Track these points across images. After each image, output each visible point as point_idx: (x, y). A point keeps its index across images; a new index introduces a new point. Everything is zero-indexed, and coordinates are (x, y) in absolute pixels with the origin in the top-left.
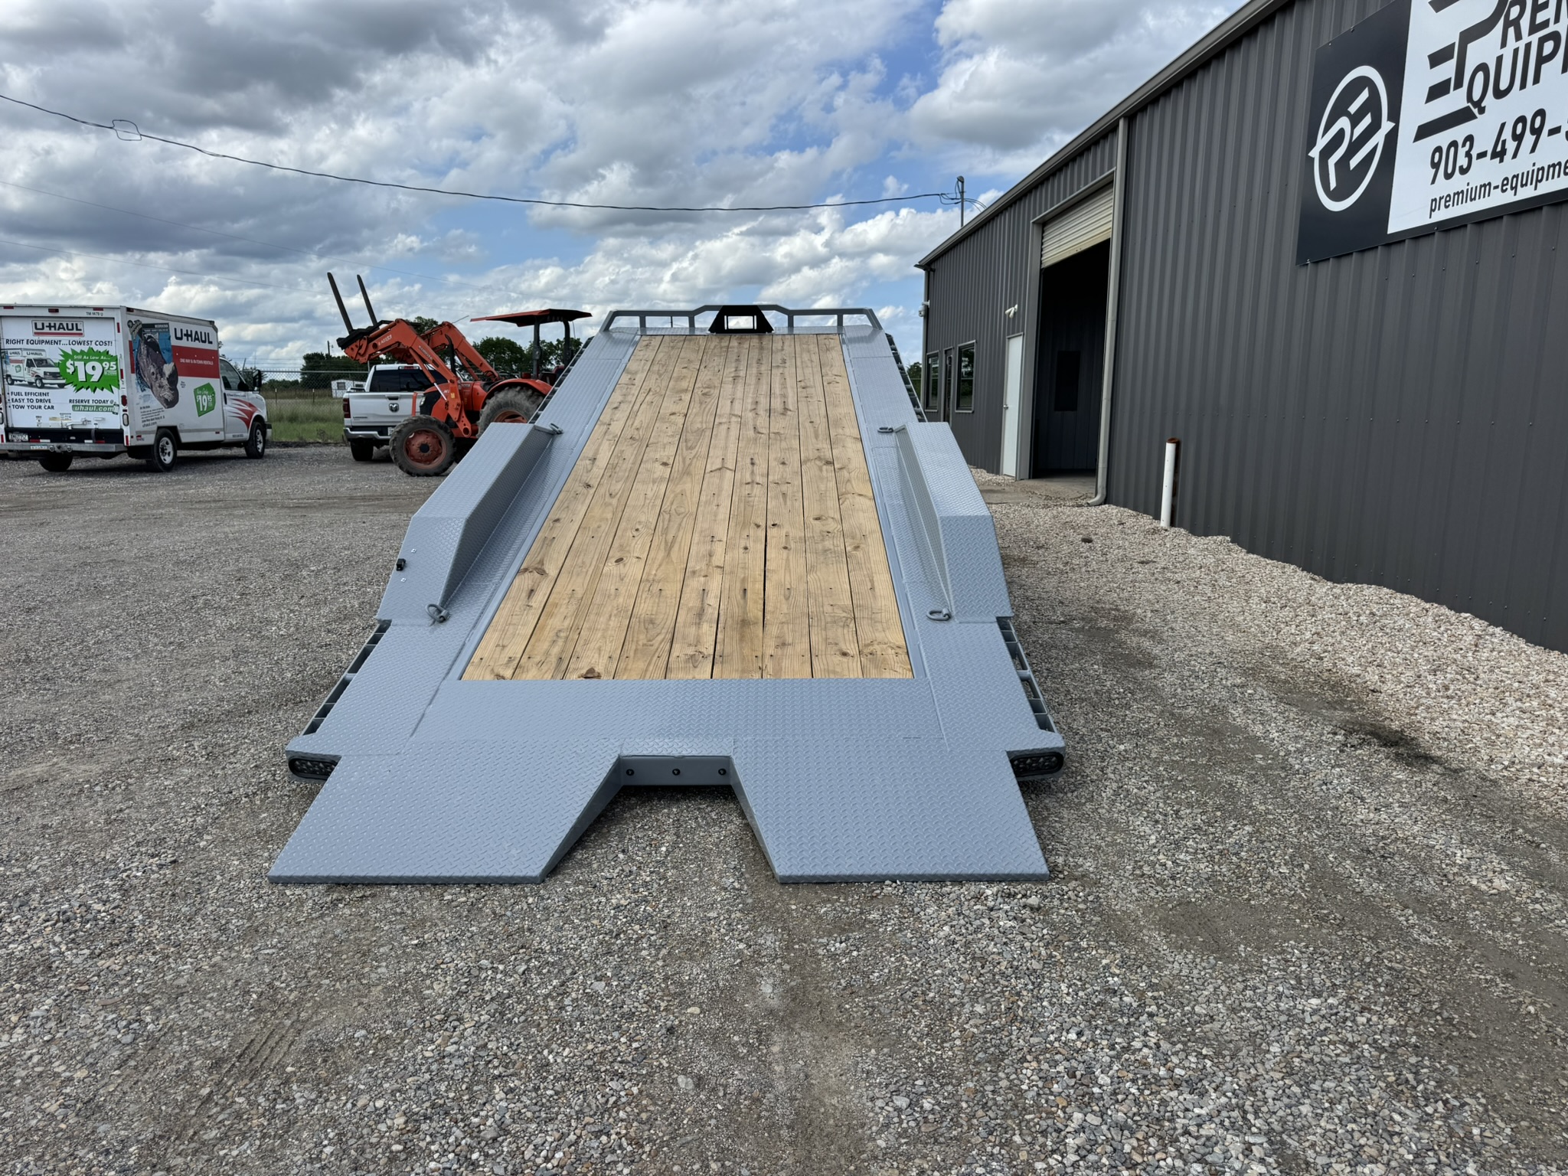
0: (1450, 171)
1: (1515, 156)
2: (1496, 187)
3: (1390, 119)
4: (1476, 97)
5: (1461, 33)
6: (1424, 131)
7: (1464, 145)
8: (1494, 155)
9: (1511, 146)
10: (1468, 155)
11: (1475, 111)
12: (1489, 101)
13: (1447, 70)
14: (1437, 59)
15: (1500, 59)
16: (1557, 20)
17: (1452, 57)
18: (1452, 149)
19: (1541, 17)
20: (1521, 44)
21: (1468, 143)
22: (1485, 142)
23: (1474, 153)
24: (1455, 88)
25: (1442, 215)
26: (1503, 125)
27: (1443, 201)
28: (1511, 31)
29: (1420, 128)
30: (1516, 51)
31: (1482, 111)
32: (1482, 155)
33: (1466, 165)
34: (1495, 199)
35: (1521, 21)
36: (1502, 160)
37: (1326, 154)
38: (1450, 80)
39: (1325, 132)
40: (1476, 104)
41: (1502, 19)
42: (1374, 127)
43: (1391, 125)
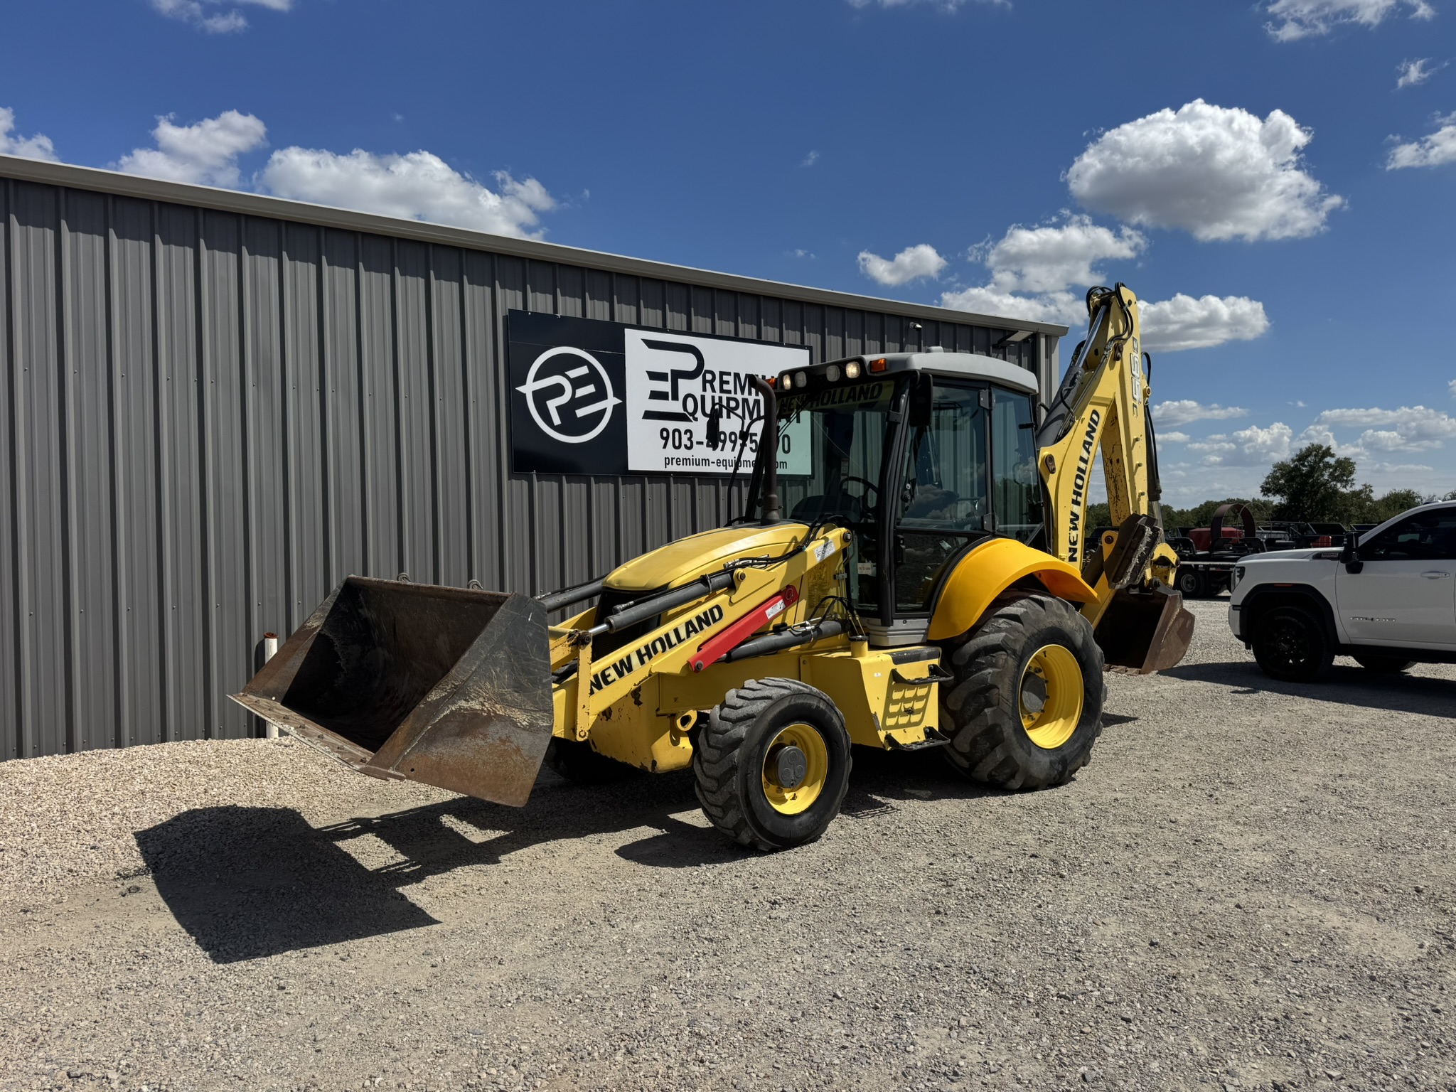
0: (677, 444)
1: (722, 450)
2: (713, 463)
3: (615, 395)
4: (691, 409)
5: (672, 371)
6: (649, 415)
7: (686, 433)
10: (690, 439)
11: (691, 418)
12: (699, 414)
14: (654, 376)
15: (703, 398)
16: (736, 393)
17: (667, 381)
18: (677, 434)
20: (717, 394)
21: (688, 434)
23: (694, 439)
24: (673, 399)
25: (676, 468)
27: (674, 461)
29: (646, 413)
30: (713, 398)
31: (696, 419)
32: (701, 443)
33: (689, 445)
34: (713, 469)
35: (714, 383)
36: (714, 449)
37: (541, 397)
38: (668, 393)
39: (537, 378)
40: (690, 414)
41: (701, 376)
42: (600, 395)
43: (620, 401)
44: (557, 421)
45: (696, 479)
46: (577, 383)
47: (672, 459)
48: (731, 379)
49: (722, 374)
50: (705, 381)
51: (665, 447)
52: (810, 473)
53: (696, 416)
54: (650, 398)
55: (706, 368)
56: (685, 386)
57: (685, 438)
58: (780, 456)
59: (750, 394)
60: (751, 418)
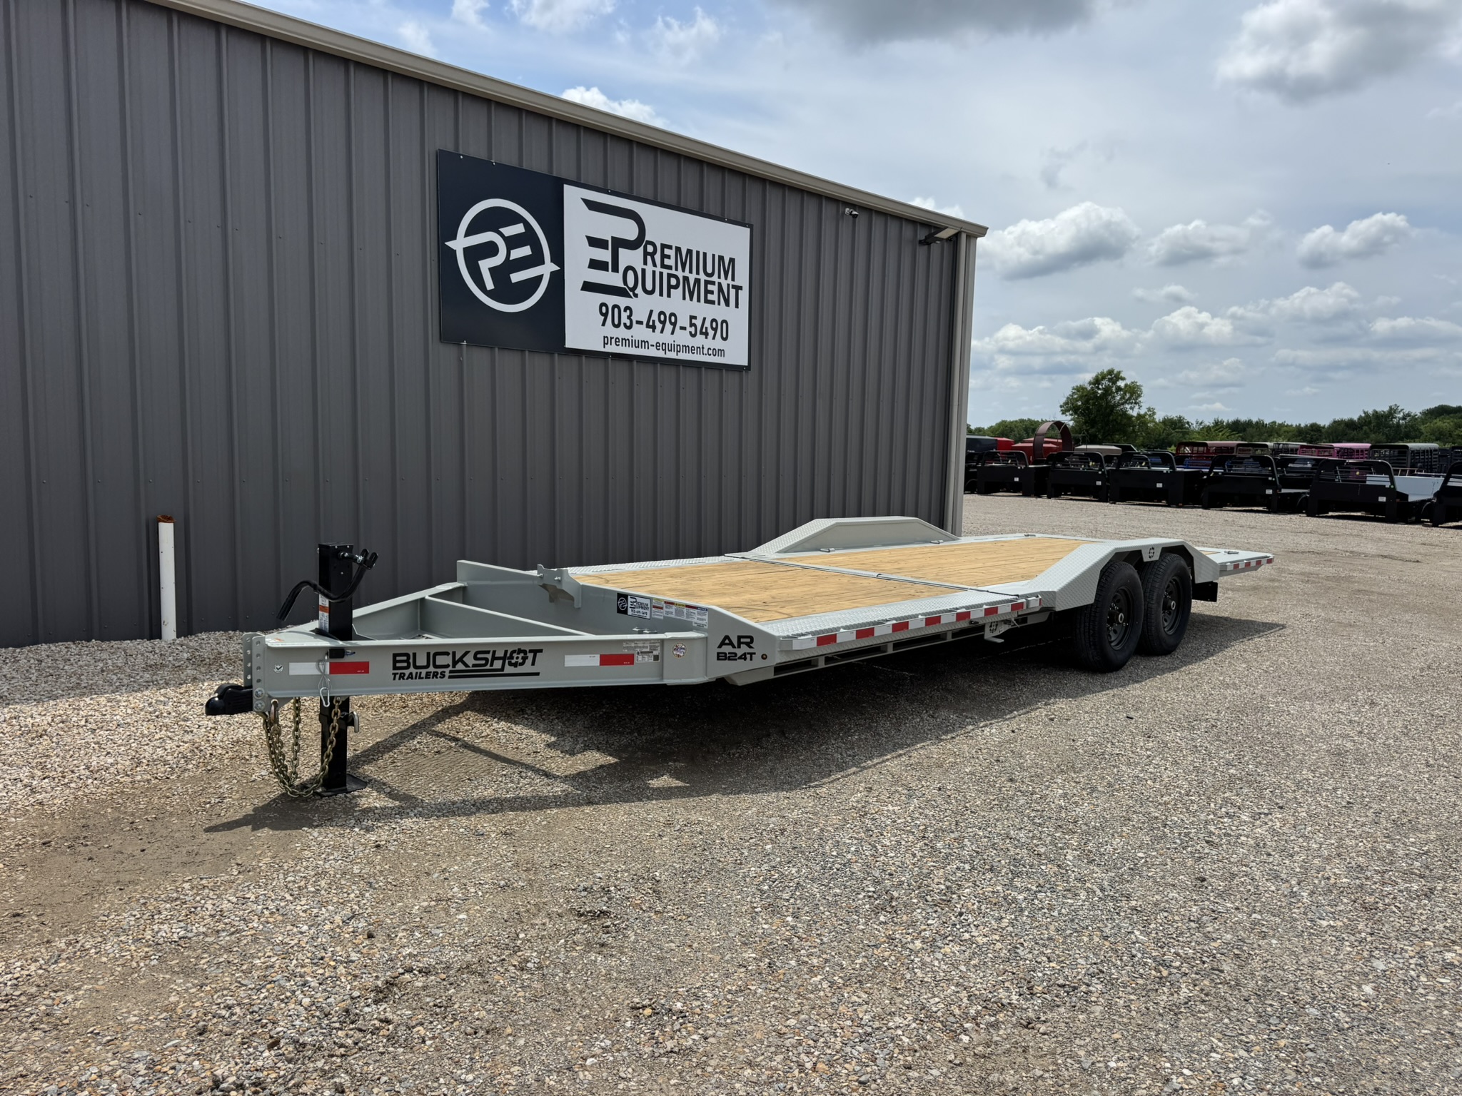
0: (616, 322)
1: (662, 332)
2: (652, 346)
3: (552, 261)
4: (631, 283)
5: (612, 237)
6: (588, 287)
7: (625, 310)
8: (648, 326)
9: (659, 326)
10: (629, 317)
11: (631, 293)
12: (639, 290)
13: (605, 255)
14: (594, 242)
15: (644, 271)
16: (676, 269)
17: (608, 249)
18: (616, 310)
19: (667, 262)
20: (658, 269)
21: (628, 312)
22: (640, 314)
23: (634, 318)
24: (613, 271)
25: (612, 348)
26: (651, 312)
27: (613, 340)
28: (649, 258)
29: (585, 283)
30: (654, 272)
31: (636, 296)
32: (640, 323)
33: (628, 324)
34: (652, 352)
35: (655, 257)
36: (654, 331)
37: (474, 255)
38: (608, 263)
39: (468, 234)
40: (630, 289)
41: (642, 247)
42: (536, 260)
43: (557, 268)
44: (490, 285)
45: (635, 362)
46: (512, 242)
47: (611, 338)
48: (671, 253)
49: (664, 246)
50: (646, 254)
51: (604, 324)
52: (747, 364)
53: (636, 292)
54: (589, 267)
55: (647, 238)
56: (626, 257)
57: (624, 315)
58: (718, 343)
59: (691, 272)
60: (691, 299)
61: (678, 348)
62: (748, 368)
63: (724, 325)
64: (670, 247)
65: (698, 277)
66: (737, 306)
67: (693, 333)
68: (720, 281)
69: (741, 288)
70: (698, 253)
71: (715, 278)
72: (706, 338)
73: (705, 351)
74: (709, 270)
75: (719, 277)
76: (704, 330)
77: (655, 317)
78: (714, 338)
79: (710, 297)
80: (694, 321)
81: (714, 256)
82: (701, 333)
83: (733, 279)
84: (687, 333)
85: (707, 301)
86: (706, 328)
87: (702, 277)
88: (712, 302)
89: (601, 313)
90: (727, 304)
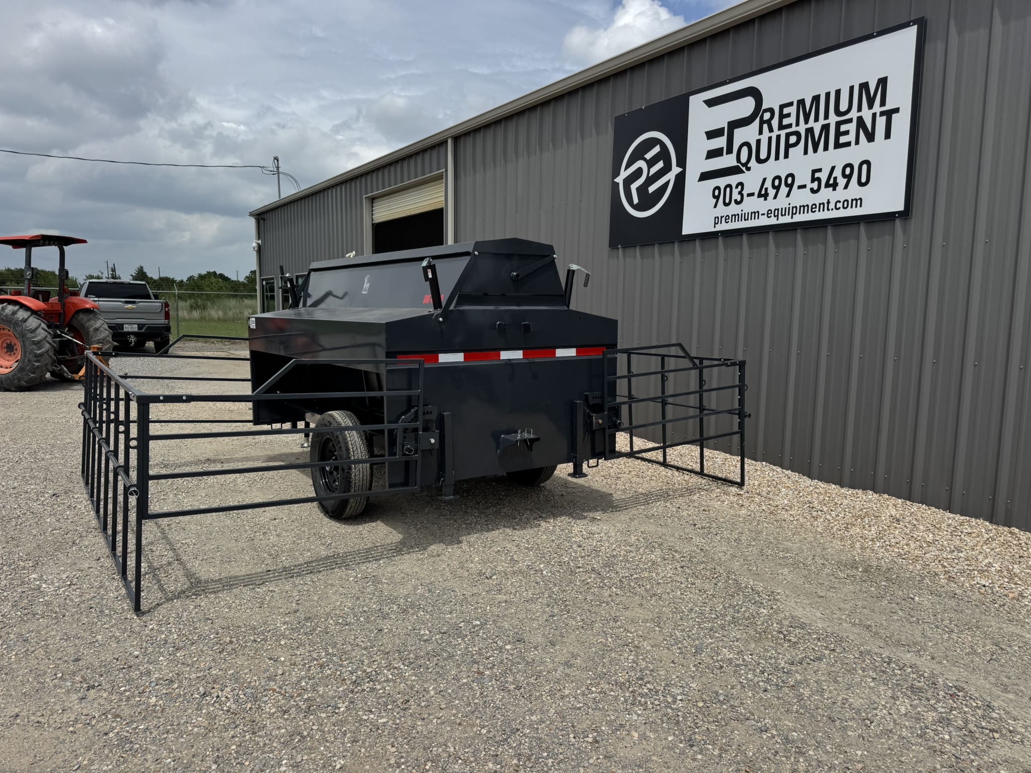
0: (727, 201)
1: (775, 197)
2: (764, 214)
3: (678, 165)
5: (729, 123)
6: (705, 176)
7: (737, 187)
8: (760, 195)
9: (772, 192)
10: (740, 193)
11: (744, 169)
12: (753, 163)
14: (711, 135)
15: (758, 142)
17: (724, 135)
18: (728, 190)
19: (786, 121)
20: (774, 135)
21: (740, 187)
22: (752, 188)
23: (745, 193)
24: (727, 154)
25: (722, 227)
26: (764, 180)
27: (723, 219)
28: (765, 126)
29: (702, 174)
30: (770, 139)
32: (751, 195)
33: (739, 200)
34: (763, 221)
35: (772, 122)
36: (766, 199)
37: (629, 181)
38: (722, 148)
39: (626, 168)
40: (743, 165)
41: (758, 118)
42: (667, 169)
43: (680, 170)
44: (636, 200)
45: (745, 237)
46: (651, 163)
47: (722, 217)
48: (792, 110)
49: (782, 107)
50: (762, 122)
51: (715, 206)
52: (902, 209)
53: (749, 166)
54: (706, 159)
55: (764, 107)
56: (740, 135)
57: (735, 192)
58: (854, 192)
59: (816, 119)
60: (815, 150)
61: (794, 211)
62: (905, 214)
63: (865, 167)
64: (791, 104)
65: (826, 122)
66: (888, 135)
67: (815, 188)
68: (859, 114)
69: (896, 110)
70: (828, 95)
71: (854, 114)
72: (834, 189)
73: (832, 206)
74: (843, 107)
75: (860, 109)
76: (831, 182)
77: (768, 184)
78: (846, 187)
79: (843, 139)
80: (817, 175)
81: (852, 88)
82: (827, 185)
83: (883, 103)
84: (808, 189)
85: (838, 145)
86: (835, 178)
87: (833, 119)
88: (848, 144)
89: (714, 196)
90: (871, 137)
